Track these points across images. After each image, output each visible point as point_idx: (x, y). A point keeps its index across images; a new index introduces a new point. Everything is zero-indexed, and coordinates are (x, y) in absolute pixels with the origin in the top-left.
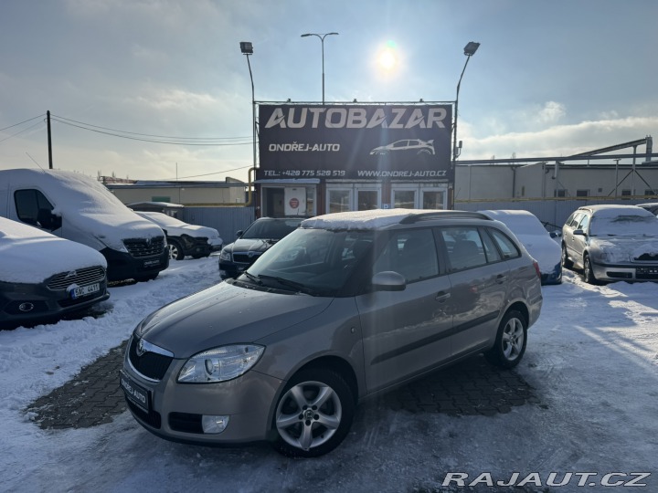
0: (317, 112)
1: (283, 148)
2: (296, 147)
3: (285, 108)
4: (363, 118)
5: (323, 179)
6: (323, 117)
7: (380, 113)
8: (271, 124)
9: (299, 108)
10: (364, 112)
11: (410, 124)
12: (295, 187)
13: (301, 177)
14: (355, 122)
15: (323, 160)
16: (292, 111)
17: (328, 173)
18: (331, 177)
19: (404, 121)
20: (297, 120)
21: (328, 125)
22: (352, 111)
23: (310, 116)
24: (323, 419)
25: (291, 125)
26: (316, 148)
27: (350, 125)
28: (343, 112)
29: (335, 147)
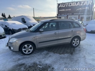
0: (67, 4)
1: (61, 10)
2: (63, 10)
3: (62, 4)
4: (75, 4)
5: (68, 15)
6: (68, 4)
7: (79, 3)
8: (60, 7)
9: (64, 4)
10: (75, 3)
11: (84, 4)
12: (63, 17)
13: (64, 15)
14: (74, 5)
15: (68, 12)
16: (63, 4)
17: (69, 14)
18: (69, 15)
19: (83, 4)
20: (64, 6)
21: (69, 6)
22: (73, 3)
23: (66, 5)
24: (30, 50)
25: (63, 6)
26: (67, 10)
27: (73, 6)
28: (72, 3)
29: (70, 10)
